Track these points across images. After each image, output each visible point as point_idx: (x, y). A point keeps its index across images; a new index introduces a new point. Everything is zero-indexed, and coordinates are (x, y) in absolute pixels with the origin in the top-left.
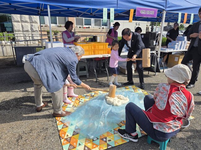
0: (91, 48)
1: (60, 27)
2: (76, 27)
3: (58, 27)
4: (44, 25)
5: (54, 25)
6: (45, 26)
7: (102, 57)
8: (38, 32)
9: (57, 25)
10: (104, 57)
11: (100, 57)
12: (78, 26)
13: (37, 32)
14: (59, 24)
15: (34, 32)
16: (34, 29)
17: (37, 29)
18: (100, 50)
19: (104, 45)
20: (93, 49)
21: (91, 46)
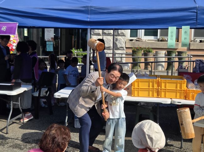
0: (153, 86)
1: (162, 41)
2: (194, 41)
3: (158, 40)
4: (135, 38)
5: (152, 38)
6: (137, 41)
7: (169, 103)
8: (124, 50)
9: (157, 38)
10: (172, 103)
11: (163, 103)
12: (198, 40)
13: (122, 50)
14: (161, 35)
15: (118, 49)
16: (119, 46)
17: (124, 46)
18: (168, 92)
19: (177, 83)
20: (155, 88)
21: (153, 83)
